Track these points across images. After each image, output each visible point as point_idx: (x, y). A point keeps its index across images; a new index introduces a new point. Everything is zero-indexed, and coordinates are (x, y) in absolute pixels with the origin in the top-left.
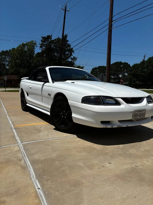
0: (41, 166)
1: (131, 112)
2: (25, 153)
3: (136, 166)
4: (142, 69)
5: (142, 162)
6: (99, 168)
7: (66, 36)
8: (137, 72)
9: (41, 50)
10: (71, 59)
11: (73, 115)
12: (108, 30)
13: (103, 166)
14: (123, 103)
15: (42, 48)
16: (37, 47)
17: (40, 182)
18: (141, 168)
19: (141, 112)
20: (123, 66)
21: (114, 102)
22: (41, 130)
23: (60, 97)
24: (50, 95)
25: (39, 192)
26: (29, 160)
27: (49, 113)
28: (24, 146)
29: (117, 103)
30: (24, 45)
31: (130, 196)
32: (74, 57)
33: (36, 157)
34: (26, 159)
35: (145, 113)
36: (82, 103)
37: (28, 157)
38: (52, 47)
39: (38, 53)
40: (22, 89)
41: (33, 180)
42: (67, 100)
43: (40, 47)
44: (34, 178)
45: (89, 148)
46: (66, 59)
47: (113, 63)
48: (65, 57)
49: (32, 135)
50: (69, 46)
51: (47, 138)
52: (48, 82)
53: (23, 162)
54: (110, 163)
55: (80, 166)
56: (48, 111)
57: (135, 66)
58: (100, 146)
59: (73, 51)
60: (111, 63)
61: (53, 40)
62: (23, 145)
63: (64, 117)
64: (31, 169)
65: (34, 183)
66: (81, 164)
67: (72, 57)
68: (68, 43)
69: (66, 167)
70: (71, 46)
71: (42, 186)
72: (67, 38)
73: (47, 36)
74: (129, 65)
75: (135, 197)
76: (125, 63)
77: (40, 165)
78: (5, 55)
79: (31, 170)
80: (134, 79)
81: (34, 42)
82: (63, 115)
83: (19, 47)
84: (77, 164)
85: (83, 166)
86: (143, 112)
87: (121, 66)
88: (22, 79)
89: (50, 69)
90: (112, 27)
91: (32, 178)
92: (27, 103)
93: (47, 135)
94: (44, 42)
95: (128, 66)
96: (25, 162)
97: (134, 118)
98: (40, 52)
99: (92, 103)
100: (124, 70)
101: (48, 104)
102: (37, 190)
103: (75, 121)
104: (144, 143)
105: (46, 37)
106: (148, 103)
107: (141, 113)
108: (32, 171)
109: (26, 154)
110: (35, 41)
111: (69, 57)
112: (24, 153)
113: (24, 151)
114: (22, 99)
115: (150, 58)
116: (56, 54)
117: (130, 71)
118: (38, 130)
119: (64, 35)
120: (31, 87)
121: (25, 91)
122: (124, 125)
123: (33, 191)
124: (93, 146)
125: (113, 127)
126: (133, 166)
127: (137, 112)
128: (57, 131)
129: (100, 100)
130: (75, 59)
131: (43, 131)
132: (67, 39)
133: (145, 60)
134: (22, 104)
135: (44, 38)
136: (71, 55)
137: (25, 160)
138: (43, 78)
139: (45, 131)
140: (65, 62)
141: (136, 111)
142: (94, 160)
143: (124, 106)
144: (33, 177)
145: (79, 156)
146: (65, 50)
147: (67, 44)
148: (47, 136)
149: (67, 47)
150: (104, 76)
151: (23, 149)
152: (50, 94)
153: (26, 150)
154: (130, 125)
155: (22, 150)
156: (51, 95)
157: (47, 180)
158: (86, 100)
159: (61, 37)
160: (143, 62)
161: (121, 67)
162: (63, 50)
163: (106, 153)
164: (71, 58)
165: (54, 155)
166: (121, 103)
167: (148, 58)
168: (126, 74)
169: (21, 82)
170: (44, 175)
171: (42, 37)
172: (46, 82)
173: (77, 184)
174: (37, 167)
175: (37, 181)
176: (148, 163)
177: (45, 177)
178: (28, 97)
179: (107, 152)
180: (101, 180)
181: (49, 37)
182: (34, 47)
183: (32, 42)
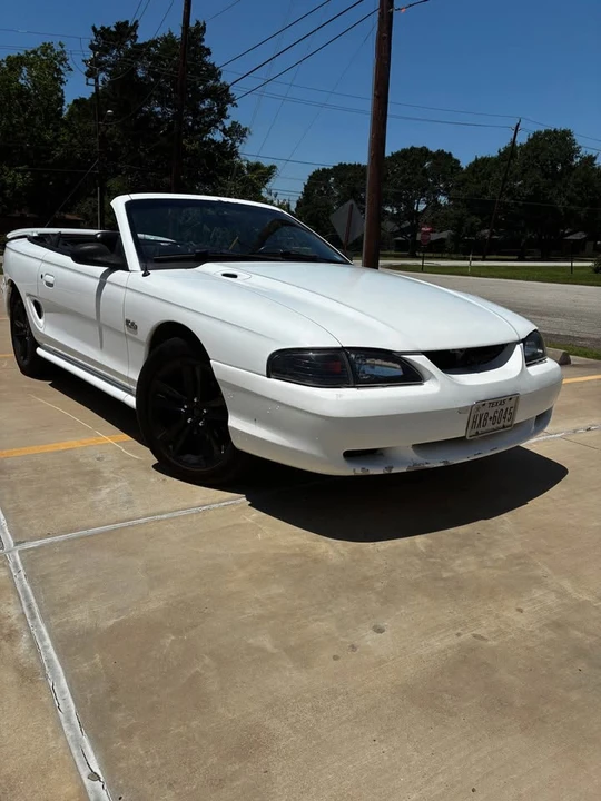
0: (103, 660)
1: (460, 411)
2: (33, 600)
3: (475, 636)
4: (505, 180)
5: (497, 617)
6: (336, 658)
7: (201, 29)
8: (485, 192)
9: (93, 89)
10: (224, 131)
11: (234, 422)
12: (377, 14)
13: (353, 648)
14: (432, 376)
15: (97, 81)
16: (71, 70)
17: (97, 743)
18: (494, 643)
19: (501, 407)
20: (431, 167)
21: (399, 372)
22: (99, 472)
23: (176, 340)
24: (131, 325)
25: (95, 791)
26: (49, 632)
27: (131, 401)
28: (30, 559)
29: (411, 376)
30: (14, 64)
31: (453, 786)
32: (234, 123)
33: (80, 616)
34: (37, 626)
35: (515, 408)
36: (269, 376)
37: (45, 618)
38: (140, 73)
39: (78, 103)
40: (12, 284)
41: (69, 734)
42: (208, 359)
43: (89, 74)
44: (72, 726)
45: (295, 561)
46: (199, 131)
47: (395, 151)
48: (198, 123)
49: (65, 499)
50: (214, 73)
51: (127, 513)
52: (125, 267)
53: (23, 646)
54: (380, 630)
55: (261, 650)
56: (128, 391)
57: (480, 165)
58: (339, 543)
59: (231, 100)
60: (388, 153)
61: (145, 45)
62: (25, 554)
63: (195, 423)
64: (56, 678)
65: (75, 752)
66: (267, 643)
67: (227, 124)
68: (208, 59)
69: (207, 660)
70: (220, 73)
71: (108, 761)
72: (203, 40)
73: (118, 26)
74: (457, 162)
75: (473, 790)
76: (441, 153)
77: (98, 657)
79: (59, 685)
80: (474, 218)
81: (58, 49)
82: (189, 413)
84: (251, 641)
85: (275, 651)
86: (508, 405)
87: (426, 167)
88: (9, 235)
89: (130, 206)
90: (392, 6)
91: (65, 725)
92: (39, 346)
93: (125, 499)
94: (105, 51)
95: (452, 168)
96: (34, 646)
97: (474, 432)
98: (88, 96)
99: (308, 378)
100: (435, 183)
101: (128, 362)
102: (87, 782)
103: (239, 444)
104: (506, 521)
105: (113, 29)
106: (528, 365)
107: (499, 408)
108: (63, 692)
109: (38, 603)
110: (62, 46)
111: (213, 123)
112: (27, 598)
113: (29, 588)
114: (19, 324)
115: (537, 135)
116: (158, 109)
117: (458, 187)
118: (87, 473)
119: (192, 24)
120: (50, 279)
121: (29, 295)
122: (435, 462)
123: (69, 789)
124: (314, 548)
125: (393, 471)
126: (467, 636)
127: (487, 405)
128: (169, 478)
129: (343, 367)
130: (237, 132)
131: (109, 481)
132: (205, 44)
133: (518, 145)
134: (19, 345)
135: (102, 35)
136: (222, 114)
137: (32, 637)
138: (104, 247)
139: (117, 481)
140: (196, 145)
141: (482, 404)
142: (316, 620)
143: (437, 389)
144: (69, 720)
145: (257, 600)
146: (195, 90)
147: (206, 64)
148: (126, 502)
149: (204, 82)
150: (356, 212)
151: (23, 573)
152: (133, 323)
153: (38, 580)
154: (458, 458)
155: (20, 580)
156: (136, 328)
157: (127, 734)
158: (287, 364)
159: (178, 33)
160: (511, 152)
161: (425, 172)
162: (188, 93)
163: (366, 578)
164: (221, 128)
165: (156, 602)
166: (426, 375)
167: (531, 136)
168: (442, 199)
169: (7, 250)
170: (115, 706)
171: (94, 29)
172: (113, 268)
173: (249, 745)
174: (85, 667)
175: (85, 739)
176: (521, 620)
177: (119, 716)
178: (41, 321)
179: (369, 574)
180: (344, 718)
181: (125, 30)
182: (59, 71)
183: (47, 48)
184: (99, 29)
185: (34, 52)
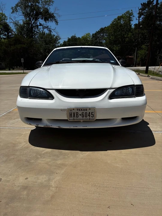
1: (62, 110)
9: (138, 21)
14: (57, 97)
16: (134, 16)
30: (119, 18)
35: (95, 112)
39: (136, 25)
73: (148, 2)
78: (103, 33)
81: (131, 12)
83: (114, 21)
86: (89, 111)
94: (144, 9)
97: (72, 118)
98: (137, 23)
105: (146, 3)
107: (84, 112)
110: (132, 10)
125: (39, 126)
127: (76, 110)
166: (55, 97)
171: (141, 4)
181: (150, 2)
182: (130, 18)
183: (128, 12)
184: (143, 4)
185: (125, 14)
